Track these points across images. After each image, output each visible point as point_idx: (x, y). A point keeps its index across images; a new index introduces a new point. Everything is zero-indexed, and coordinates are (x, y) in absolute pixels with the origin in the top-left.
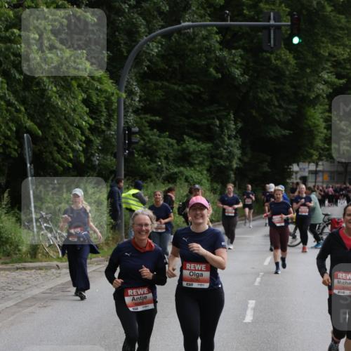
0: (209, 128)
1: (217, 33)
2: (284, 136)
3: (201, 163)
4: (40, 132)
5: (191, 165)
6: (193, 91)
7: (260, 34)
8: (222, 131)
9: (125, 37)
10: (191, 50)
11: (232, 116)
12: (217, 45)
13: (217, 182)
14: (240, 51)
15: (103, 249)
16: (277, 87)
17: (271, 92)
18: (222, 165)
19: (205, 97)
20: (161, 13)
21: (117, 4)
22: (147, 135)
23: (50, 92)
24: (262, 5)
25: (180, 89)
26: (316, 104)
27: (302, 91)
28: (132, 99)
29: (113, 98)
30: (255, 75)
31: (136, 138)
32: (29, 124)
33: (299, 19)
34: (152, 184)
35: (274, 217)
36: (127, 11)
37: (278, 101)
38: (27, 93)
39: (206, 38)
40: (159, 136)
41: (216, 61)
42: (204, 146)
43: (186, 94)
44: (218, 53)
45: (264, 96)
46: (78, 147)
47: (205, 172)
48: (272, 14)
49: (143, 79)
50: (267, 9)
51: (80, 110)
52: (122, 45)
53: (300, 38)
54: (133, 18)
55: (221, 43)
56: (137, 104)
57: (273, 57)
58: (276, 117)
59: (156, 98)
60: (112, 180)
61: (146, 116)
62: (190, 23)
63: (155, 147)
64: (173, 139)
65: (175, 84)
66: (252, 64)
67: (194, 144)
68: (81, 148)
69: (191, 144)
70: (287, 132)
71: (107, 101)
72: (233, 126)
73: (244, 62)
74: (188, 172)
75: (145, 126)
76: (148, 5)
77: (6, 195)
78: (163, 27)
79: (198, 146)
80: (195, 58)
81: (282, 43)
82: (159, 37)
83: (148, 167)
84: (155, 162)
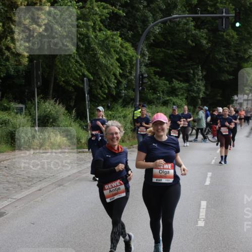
0: (187, 75)
1: (192, 21)
2: (230, 80)
3: (182, 94)
4: (92, 78)
5: (177, 96)
6: (179, 53)
7: (217, 21)
8: (195, 77)
9: (141, 24)
10: (178, 30)
11: (200, 68)
12: (193, 27)
13: (191, 105)
14: (206, 30)
15: (126, 142)
16: (226, 51)
17: (223, 54)
18: (194, 96)
19: (185, 57)
20: (161, 10)
21: (137, 5)
22: (152, 79)
23: (99, 55)
24: (218, 5)
25: (172, 52)
26: (248, 62)
27: (241, 54)
28: (144, 59)
29: (133, 58)
30: (214, 45)
31: (146, 80)
32: (86, 73)
33: (239, 13)
34: (154, 106)
35: (222, 128)
36: (142, 8)
37: (227, 59)
38: (86, 56)
39: (186, 24)
40: (159, 79)
41: (192, 36)
42: (184, 85)
43: (175, 55)
44: (194, 32)
45: (218, 57)
46: (112, 85)
47: (184, 100)
48: (224, 10)
49: (150, 46)
50: (222, 7)
51: (115, 65)
52: (139, 28)
53: (240, 23)
54: (145, 12)
55: (194, 26)
56: (147, 61)
57: (225, 34)
58: (225, 69)
59: (158, 58)
60: (132, 104)
61: (152, 68)
62: (177, 16)
63: (156, 86)
64: (167, 80)
65: (168, 50)
66: (212, 39)
67: (179, 84)
68: (114, 86)
69: (177, 84)
70: (231, 77)
71: (129, 59)
72: (200, 74)
73: (208, 38)
74: (175, 99)
75: (151, 74)
76: (153, 6)
77: (74, 111)
78: (162, 18)
79: (181, 85)
80: (181, 35)
81: (230, 26)
82: (160, 24)
83: (152, 96)
84: (156, 94)
